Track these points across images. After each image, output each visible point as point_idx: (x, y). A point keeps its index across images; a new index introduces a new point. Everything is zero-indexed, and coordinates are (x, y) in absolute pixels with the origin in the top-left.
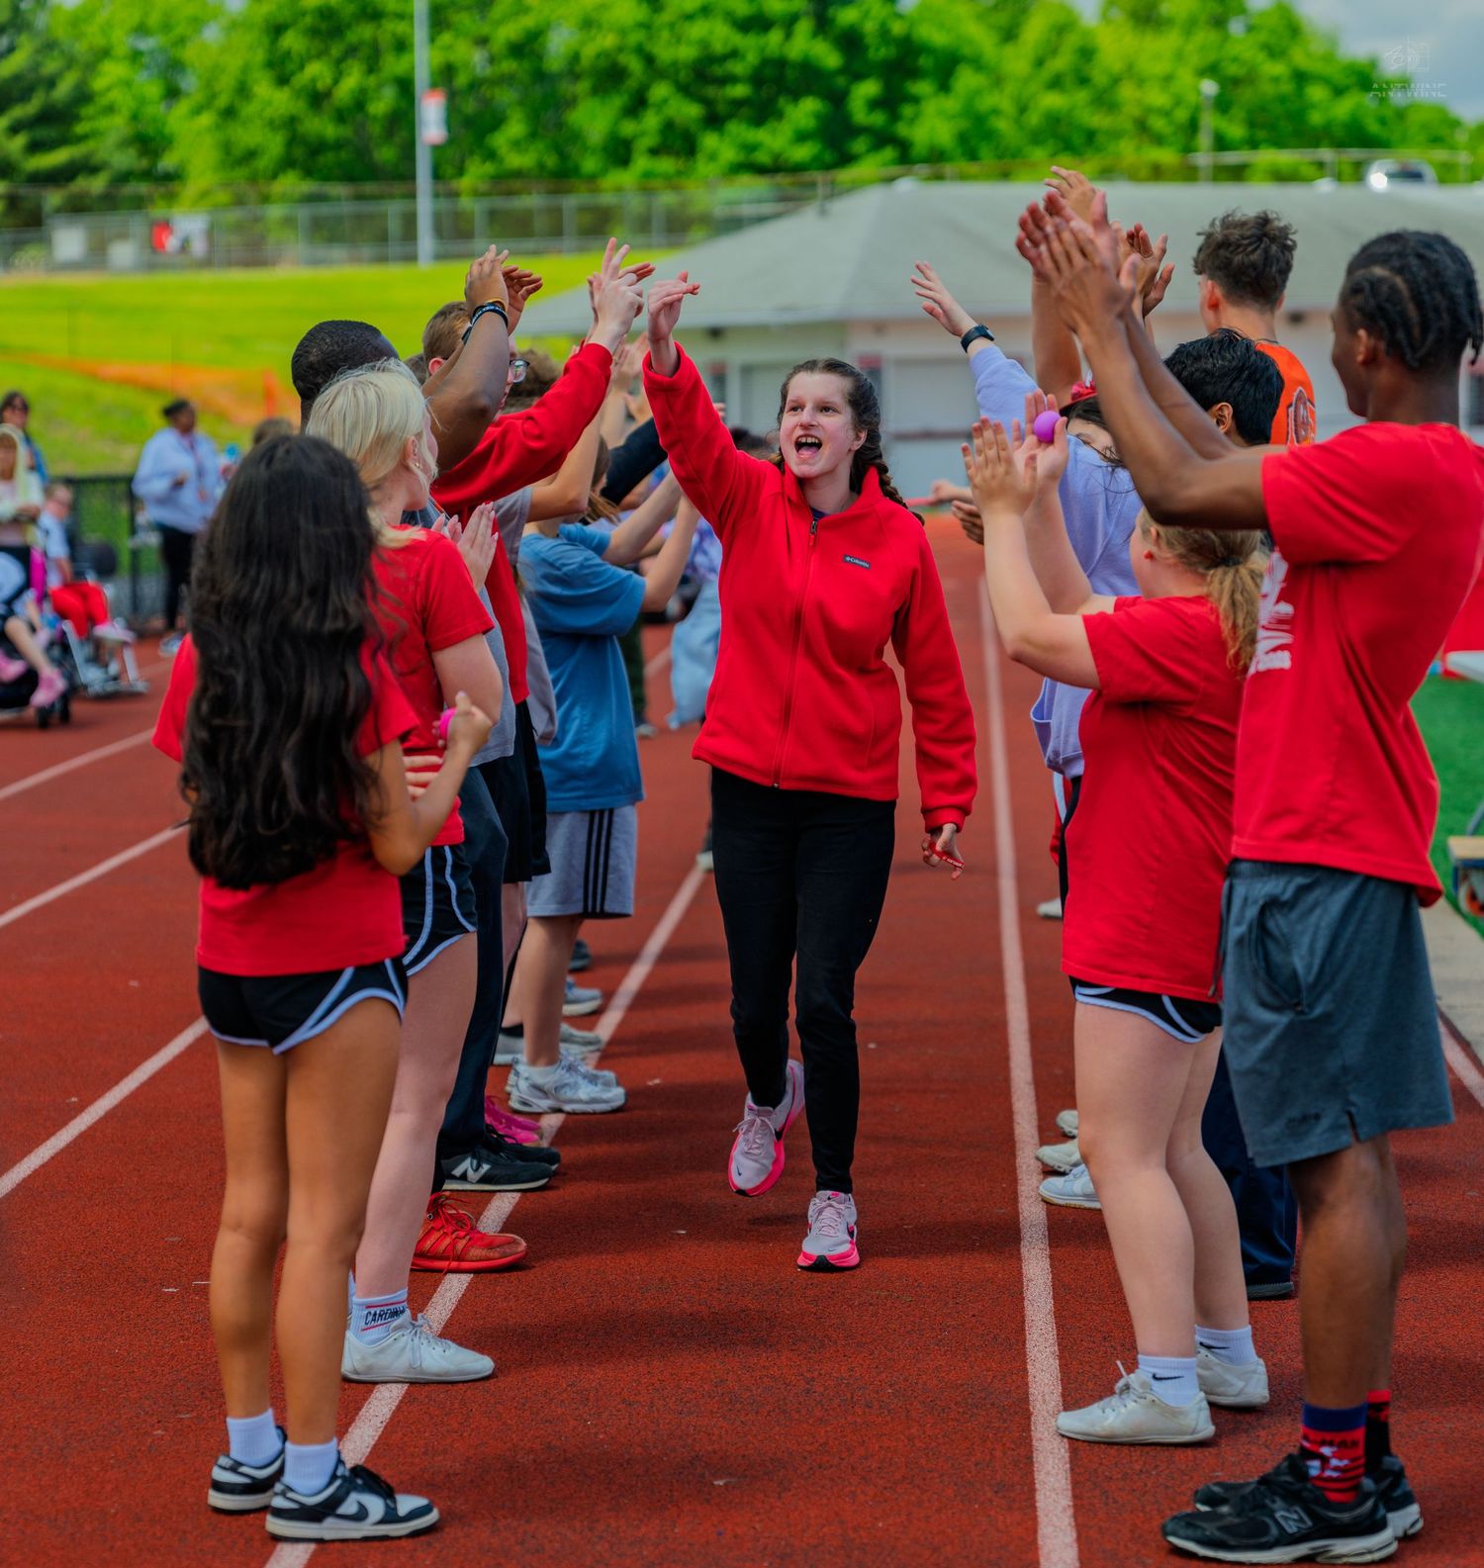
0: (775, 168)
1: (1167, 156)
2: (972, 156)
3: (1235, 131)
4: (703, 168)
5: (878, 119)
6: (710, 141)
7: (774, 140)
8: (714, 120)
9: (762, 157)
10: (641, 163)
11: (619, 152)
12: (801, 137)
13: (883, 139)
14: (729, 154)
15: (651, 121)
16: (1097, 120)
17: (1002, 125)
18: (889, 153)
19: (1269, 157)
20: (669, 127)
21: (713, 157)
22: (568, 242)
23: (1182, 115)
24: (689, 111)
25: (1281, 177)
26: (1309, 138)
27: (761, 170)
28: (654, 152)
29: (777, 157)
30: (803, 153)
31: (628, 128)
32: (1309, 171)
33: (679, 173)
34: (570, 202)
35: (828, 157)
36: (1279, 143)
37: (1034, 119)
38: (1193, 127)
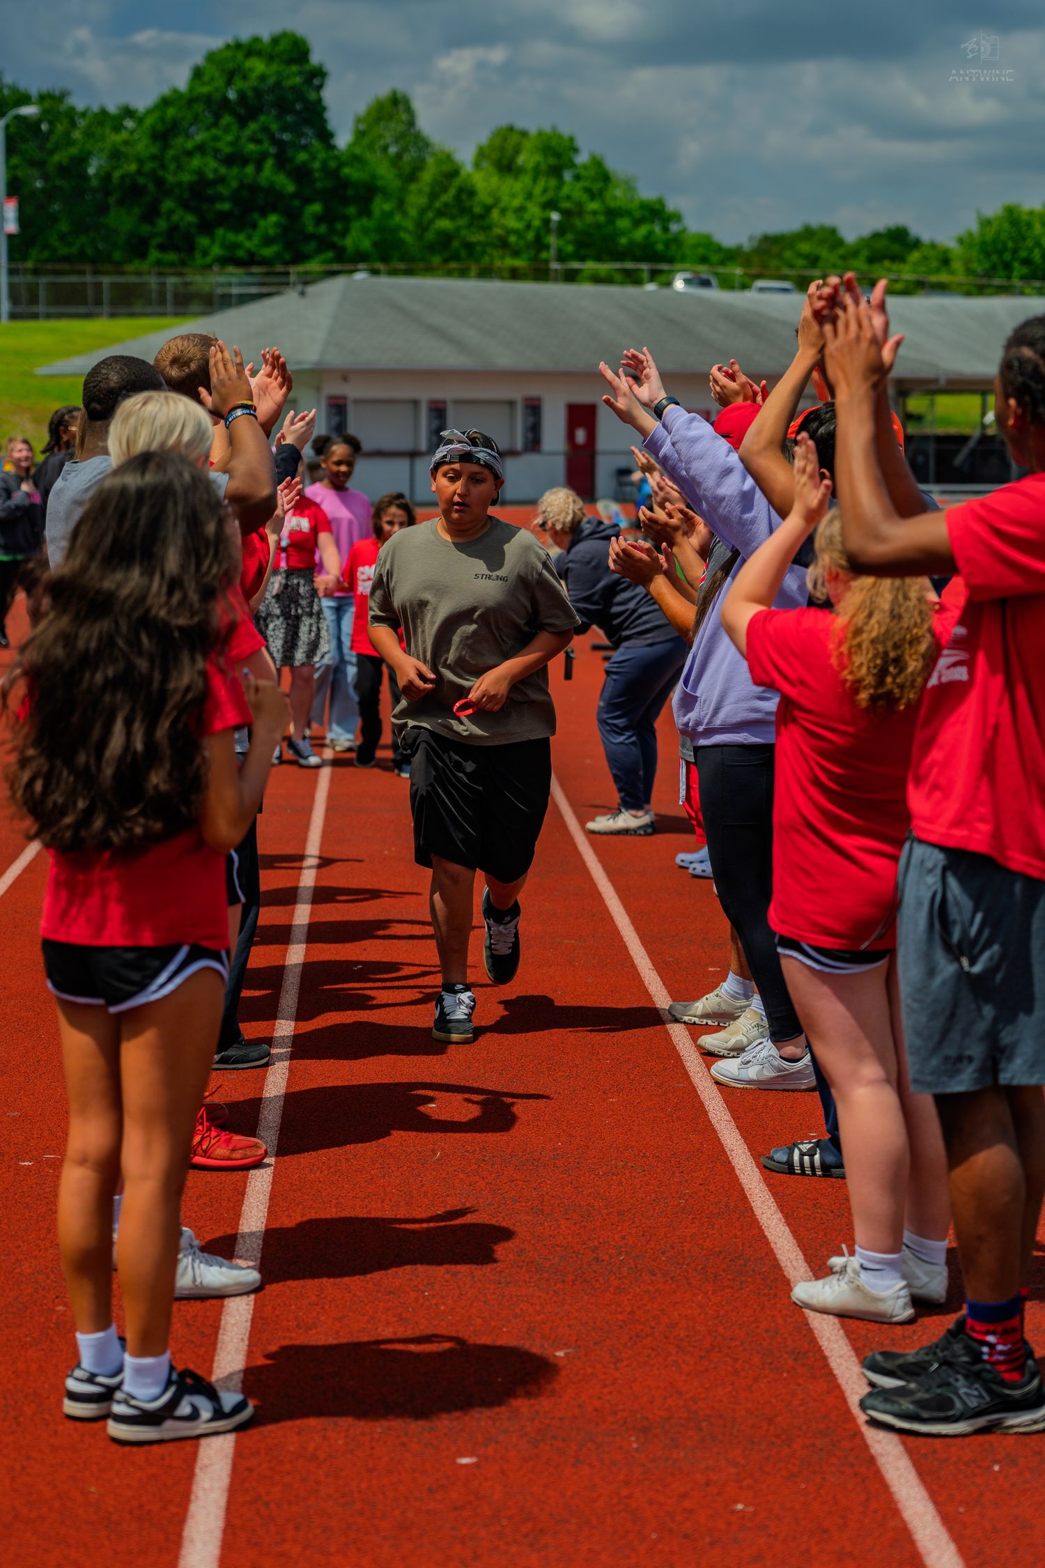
0: (250, 261)
1: (519, 263)
2: (385, 259)
3: (570, 249)
4: (199, 261)
5: (323, 229)
6: (204, 241)
7: (248, 242)
8: (207, 227)
9: (241, 253)
10: (154, 255)
11: (139, 248)
12: (268, 241)
13: (324, 244)
14: (216, 251)
15: (162, 224)
16: (476, 237)
17: (408, 238)
18: (330, 254)
19: (590, 266)
20: (174, 228)
21: (205, 253)
22: (106, 309)
23: (530, 236)
24: (191, 218)
25: (597, 279)
26: (618, 256)
27: (239, 263)
28: (162, 248)
29: (251, 255)
30: (268, 252)
31: (145, 229)
32: (618, 277)
33: (183, 263)
34: (106, 280)
35: (287, 257)
36: (598, 259)
37: (430, 236)
38: (539, 244)
